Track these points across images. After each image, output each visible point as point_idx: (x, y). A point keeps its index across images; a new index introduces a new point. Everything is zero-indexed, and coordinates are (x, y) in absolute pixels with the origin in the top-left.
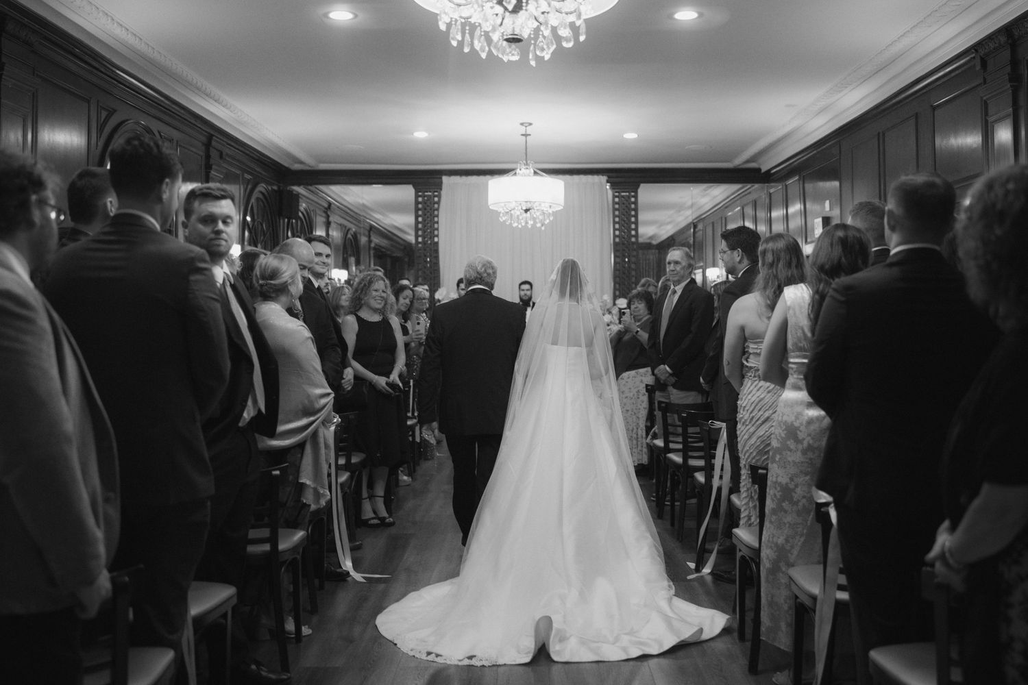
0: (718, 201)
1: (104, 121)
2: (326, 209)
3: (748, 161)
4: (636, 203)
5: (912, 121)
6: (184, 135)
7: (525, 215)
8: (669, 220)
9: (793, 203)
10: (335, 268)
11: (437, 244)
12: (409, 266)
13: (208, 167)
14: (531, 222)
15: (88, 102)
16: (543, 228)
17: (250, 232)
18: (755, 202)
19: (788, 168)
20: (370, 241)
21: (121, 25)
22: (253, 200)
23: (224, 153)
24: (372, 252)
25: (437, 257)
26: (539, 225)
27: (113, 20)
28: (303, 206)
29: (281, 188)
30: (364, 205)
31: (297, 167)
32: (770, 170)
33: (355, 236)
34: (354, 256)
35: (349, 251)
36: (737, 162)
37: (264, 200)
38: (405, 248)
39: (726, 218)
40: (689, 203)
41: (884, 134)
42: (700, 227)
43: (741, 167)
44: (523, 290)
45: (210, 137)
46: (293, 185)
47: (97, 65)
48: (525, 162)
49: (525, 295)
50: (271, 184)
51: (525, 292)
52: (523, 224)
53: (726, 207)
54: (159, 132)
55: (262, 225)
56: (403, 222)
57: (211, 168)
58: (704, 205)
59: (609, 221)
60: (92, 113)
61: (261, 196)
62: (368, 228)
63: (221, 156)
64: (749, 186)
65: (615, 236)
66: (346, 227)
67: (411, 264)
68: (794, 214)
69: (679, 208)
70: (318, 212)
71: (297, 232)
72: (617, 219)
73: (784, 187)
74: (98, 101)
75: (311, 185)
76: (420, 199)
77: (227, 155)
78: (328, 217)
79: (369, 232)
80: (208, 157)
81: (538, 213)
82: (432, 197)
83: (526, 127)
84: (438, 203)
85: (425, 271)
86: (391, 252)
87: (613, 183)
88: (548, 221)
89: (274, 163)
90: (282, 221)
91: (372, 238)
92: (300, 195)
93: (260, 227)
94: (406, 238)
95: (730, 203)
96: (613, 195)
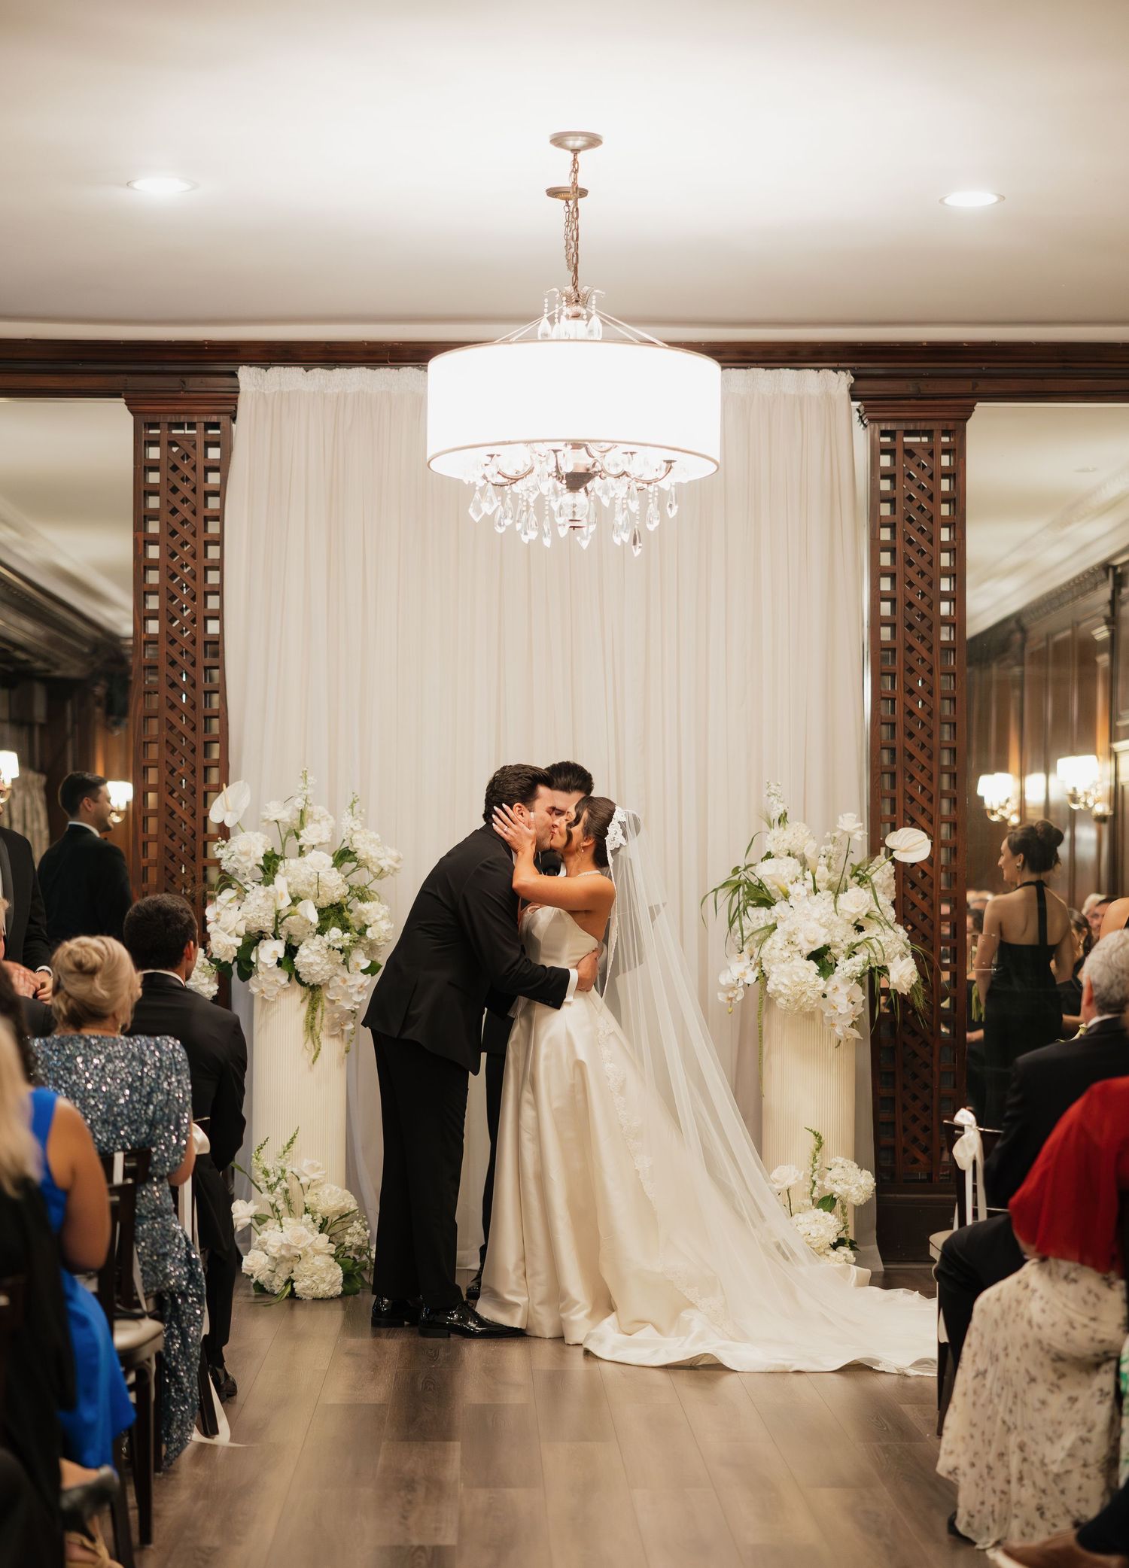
4: (957, 474)
7: (568, 498)
11: (215, 646)
12: (109, 712)
14: (590, 528)
16: (637, 551)
25: (217, 670)
26: (622, 538)
48: (569, 289)
52: (563, 532)
59: (855, 541)
67: (116, 710)
72: (886, 535)
76: (154, 453)
81: (620, 489)
82: (200, 445)
83: (576, 151)
84: (221, 467)
85: (173, 717)
86: (45, 660)
87: (871, 402)
88: (656, 523)
94: (101, 620)
96: (873, 442)
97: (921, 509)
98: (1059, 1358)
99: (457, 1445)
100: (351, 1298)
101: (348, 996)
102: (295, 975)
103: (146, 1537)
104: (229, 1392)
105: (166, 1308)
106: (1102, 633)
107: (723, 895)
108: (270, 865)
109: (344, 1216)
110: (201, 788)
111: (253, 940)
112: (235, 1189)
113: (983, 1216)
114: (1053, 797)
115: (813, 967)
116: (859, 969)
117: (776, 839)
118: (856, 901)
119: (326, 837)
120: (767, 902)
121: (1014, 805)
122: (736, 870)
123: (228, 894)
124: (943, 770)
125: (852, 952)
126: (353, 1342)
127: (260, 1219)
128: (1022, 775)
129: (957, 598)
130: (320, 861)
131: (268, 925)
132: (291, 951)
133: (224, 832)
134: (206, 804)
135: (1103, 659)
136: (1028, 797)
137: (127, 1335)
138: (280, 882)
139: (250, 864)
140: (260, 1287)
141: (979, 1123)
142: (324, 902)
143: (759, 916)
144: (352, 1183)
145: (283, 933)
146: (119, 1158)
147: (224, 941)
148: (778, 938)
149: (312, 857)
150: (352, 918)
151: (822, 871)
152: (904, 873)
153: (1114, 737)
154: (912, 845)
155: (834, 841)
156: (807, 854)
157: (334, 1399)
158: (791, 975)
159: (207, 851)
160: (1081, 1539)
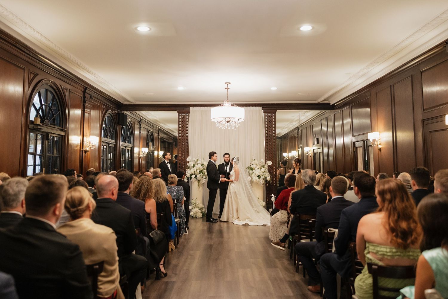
0: (309, 118)
1: (32, 79)
2: (139, 121)
3: (324, 100)
4: (275, 119)
5: (410, 78)
6: (73, 87)
7: (227, 124)
8: (286, 127)
9: (346, 118)
10: (143, 147)
11: (188, 136)
12: (175, 146)
13: (84, 102)
14: (230, 127)
15: (24, 69)
16: (235, 130)
17: (104, 131)
18: (327, 118)
19: (343, 103)
20: (159, 136)
21: (38, 33)
22: (106, 117)
23: (92, 96)
24: (159, 140)
25: (188, 143)
26: (233, 128)
27: (34, 30)
28: (129, 120)
29: (119, 112)
30: (155, 119)
31: (126, 103)
32: (334, 104)
33: (152, 133)
34: (151, 142)
35: (149, 140)
36: (320, 100)
37: (111, 117)
38: (173, 139)
39: (313, 125)
40: (297, 119)
41: (394, 86)
42: (300, 129)
43: (322, 102)
44: (226, 157)
45: (85, 89)
46: (124, 111)
47: (28, 52)
48: (227, 100)
49: (227, 160)
50: (115, 110)
51: (227, 158)
52: (226, 128)
53: (313, 121)
54: (61, 85)
55: (110, 128)
56: (173, 127)
57: (86, 102)
58: (302, 120)
59: (263, 127)
60: (25, 75)
61: (110, 116)
62: (158, 130)
63: (91, 97)
64: (324, 111)
65: (266, 133)
66: (148, 129)
67: (176, 145)
68: (347, 124)
69: (291, 121)
70: (136, 123)
71: (126, 132)
72: (266, 126)
73: (341, 111)
74: (29, 70)
75: (133, 111)
76: (180, 117)
77: (94, 97)
78: (140, 125)
80: (84, 97)
81: (233, 123)
82: (186, 116)
83: (228, 84)
84: (188, 119)
85: (182, 148)
86: (167, 140)
87: (265, 110)
88: (237, 126)
89: (116, 101)
90: (119, 126)
91: (159, 134)
92: (127, 115)
93: (109, 129)
94: (174, 135)
95: (315, 119)
96: (265, 115)
97: (271, 120)
98: (281, 223)
99: (214, 234)
100: (203, 218)
101: (203, 181)
102: (196, 179)
103: (178, 244)
104: (188, 228)
105: (180, 217)
106: (297, 136)
107: (247, 169)
108: (194, 166)
109: (202, 208)
110: (186, 157)
111: (192, 175)
112: (190, 205)
113: (275, 207)
114: (292, 156)
115: (258, 178)
116: (263, 178)
117: (254, 162)
118: (263, 170)
119: (200, 162)
120: (252, 170)
121: (287, 157)
122: (249, 166)
123: (189, 169)
124: (274, 154)
125: (262, 176)
126: (203, 223)
127: (192, 208)
128: (288, 153)
130: (200, 165)
131: (193, 173)
132: (196, 176)
133: (188, 162)
134: (186, 159)
135: (297, 139)
136: (289, 156)
137: (176, 220)
138: (195, 168)
139: (191, 166)
140: (192, 216)
141: (274, 196)
142: (200, 170)
143: (251, 172)
144: (203, 204)
145: (195, 174)
146: (175, 200)
147: (188, 175)
148: (254, 174)
149: (199, 165)
150: (203, 172)
151: (259, 166)
152: (269, 166)
153: (298, 149)
154: (270, 163)
155: (260, 162)
156: (257, 164)
157: (200, 229)
158: (255, 179)
159: (186, 164)
160: (280, 241)
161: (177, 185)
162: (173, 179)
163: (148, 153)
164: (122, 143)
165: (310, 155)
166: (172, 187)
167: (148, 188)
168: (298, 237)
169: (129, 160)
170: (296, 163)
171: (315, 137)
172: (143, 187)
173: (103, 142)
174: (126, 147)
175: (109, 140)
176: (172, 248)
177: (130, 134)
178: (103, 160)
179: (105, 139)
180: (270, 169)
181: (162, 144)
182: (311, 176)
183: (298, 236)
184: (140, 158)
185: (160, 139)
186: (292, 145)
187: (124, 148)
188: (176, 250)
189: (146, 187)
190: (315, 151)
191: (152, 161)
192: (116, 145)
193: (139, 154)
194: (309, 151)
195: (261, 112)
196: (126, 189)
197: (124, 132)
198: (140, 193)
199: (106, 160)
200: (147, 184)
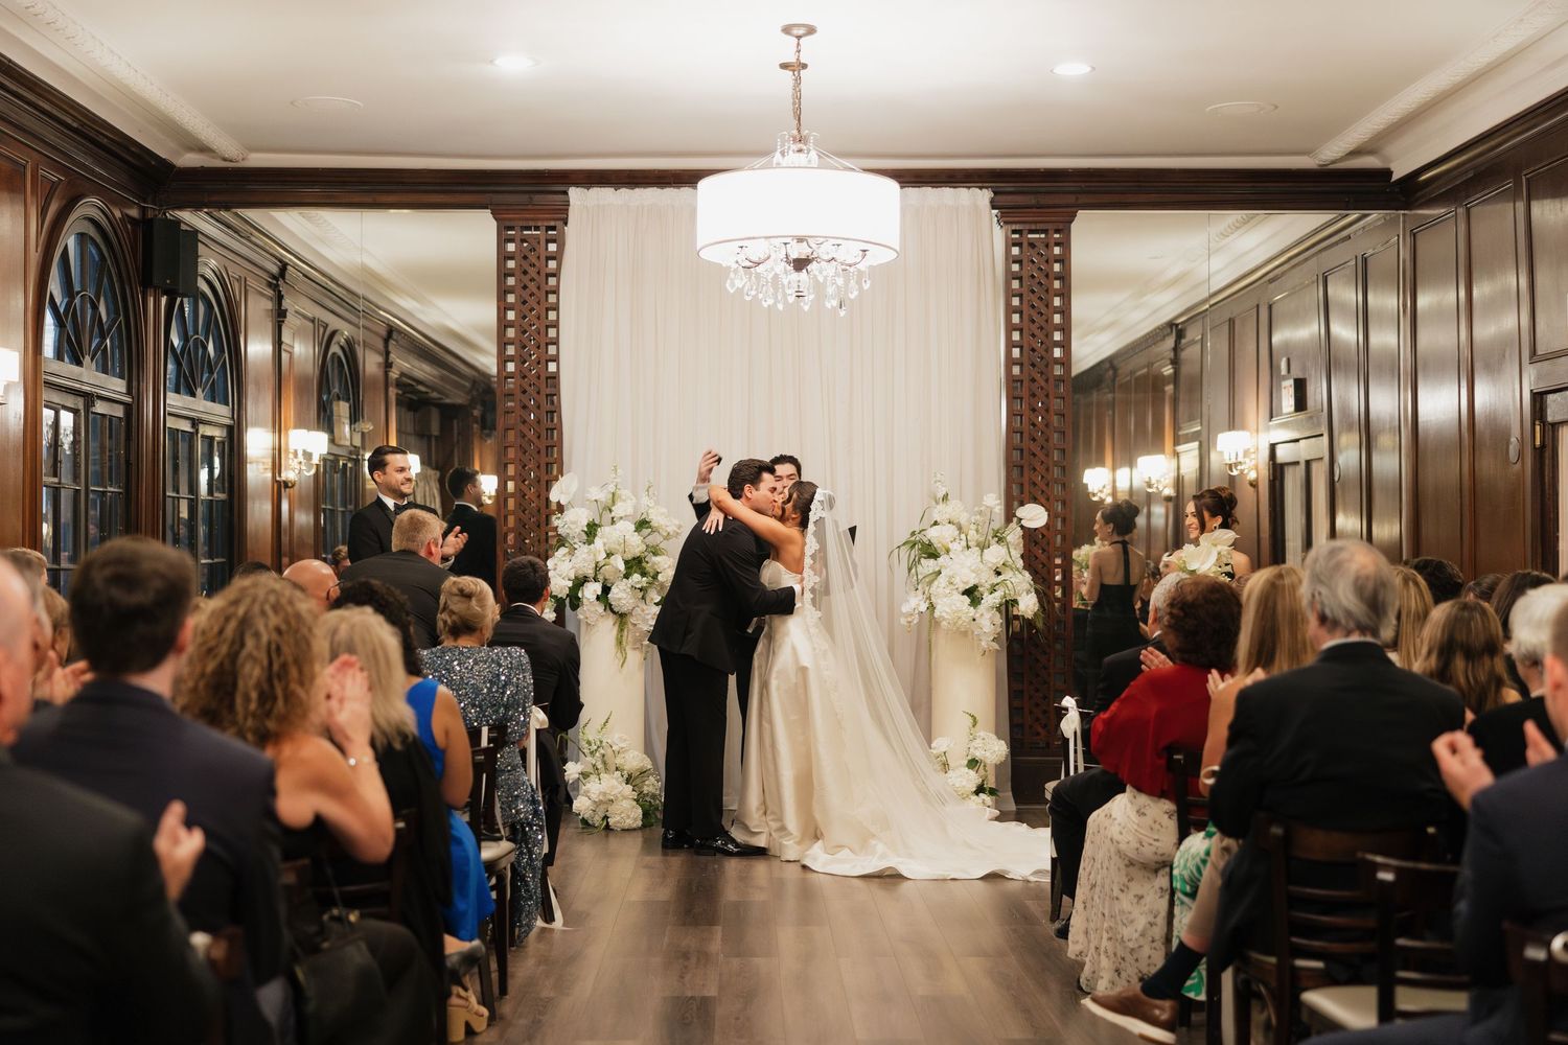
0: (1252, 266)
2: (274, 277)
3: (1355, 153)
7: (795, 276)
10: (297, 427)
11: (554, 378)
12: (483, 427)
14: (809, 297)
16: (842, 313)
17: (60, 322)
18: (1366, 261)
20: (388, 365)
24: (393, 392)
25: (554, 411)
26: (828, 306)
28: (209, 263)
29: (150, 215)
30: (366, 270)
31: (189, 160)
32: (1416, 174)
33: (350, 349)
34: (348, 400)
35: (335, 386)
36: (1331, 152)
37: (99, 240)
38: (473, 387)
39: (1270, 307)
40: (1174, 272)
42: (1193, 334)
43: (1340, 165)
44: (780, 478)
46: (181, 207)
48: (795, 132)
50: (122, 203)
51: (785, 483)
53: (1271, 281)
55: (95, 307)
61: (92, 231)
62: (384, 333)
64: (1354, 215)
66: (326, 326)
67: (488, 425)
70: (251, 282)
71: (196, 333)
72: (1016, 302)
73: (1462, 219)
75: (227, 208)
76: (511, 247)
78: (280, 298)
79: (386, 341)
81: (830, 269)
82: (543, 242)
83: (799, 37)
84: (557, 257)
85: (524, 429)
86: (438, 391)
87: (1005, 210)
88: (856, 293)
89: (126, 142)
90: (151, 301)
91: (392, 356)
92: (200, 237)
93: (89, 311)
94: (477, 364)
95: (1286, 267)
96: (1007, 238)
97: (1040, 284)
100: (648, 830)
101: (643, 621)
102: (609, 607)
103: (503, 991)
106: (1168, 370)
107: (904, 550)
108: (591, 530)
109: (643, 773)
110: (545, 478)
111: (580, 582)
112: (570, 756)
114: (1135, 484)
115: (967, 600)
116: (998, 601)
117: (941, 512)
118: (996, 554)
119: (630, 511)
120: (934, 556)
121: (1108, 490)
122: (913, 534)
123: (563, 551)
124: (1056, 464)
125: (993, 590)
126: (648, 859)
127: (585, 775)
128: (1114, 469)
129: (1066, 345)
130: (626, 528)
131: (590, 572)
132: (606, 590)
133: (561, 508)
134: (548, 489)
135: (1169, 388)
136: (1118, 484)
137: (489, 852)
138: (598, 542)
139: (578, 530)
140: (585, 822)
141: (1078, 706)
142: (629, 556)
143: (928, 565)
144: (648, 749)
145: (600, 577)
146: (485, 730)
147: (559, 584)
148: (942, 580)
149: (620, 525)
150: (648, 567)
151: (972, 534)
152: (1030, 535)
153: (1177, 442)
154: (1034, 516)
155: (980, 513)
156: (963, 522)
157: (634, 898)
158: (951, 605)
159: (548, 521)
160: (1143, 989)
161: (491, 644)
162: (474, 602)
163: (330, 463)
164: (175, 401)
165: (1252, 475)
166: (461, 653)
167: (286, 649)
168: (1279, 966)
169: (220, 496)
170: (1199, 514)
171: (1284, 371)
172: (250, 643)
173: (49, 384)
174: (195, 422)
175: (88, 375)
176: (468, 1025)
177: (219, 349)
178: (56, 493)
179: (67, 368)
180: (1040, 554)
181: (409, 415)
182: (1367, 578)
183: (1273, 960)
184: (280, 487)
185: (399, 384)
186: (1140, 424)
187: (186, 426)
188: (493, 1034)
189: (269, 643)
190: (1283, 454)
191: (351, 507)
192: (132, 411)
193: (277, 466)
194: (1246, 453)
195: (987, 219)
196: (153, 661)
197: (185, 337)
198: (235, 685)
199: (77, 492)
200: (274, 620)
